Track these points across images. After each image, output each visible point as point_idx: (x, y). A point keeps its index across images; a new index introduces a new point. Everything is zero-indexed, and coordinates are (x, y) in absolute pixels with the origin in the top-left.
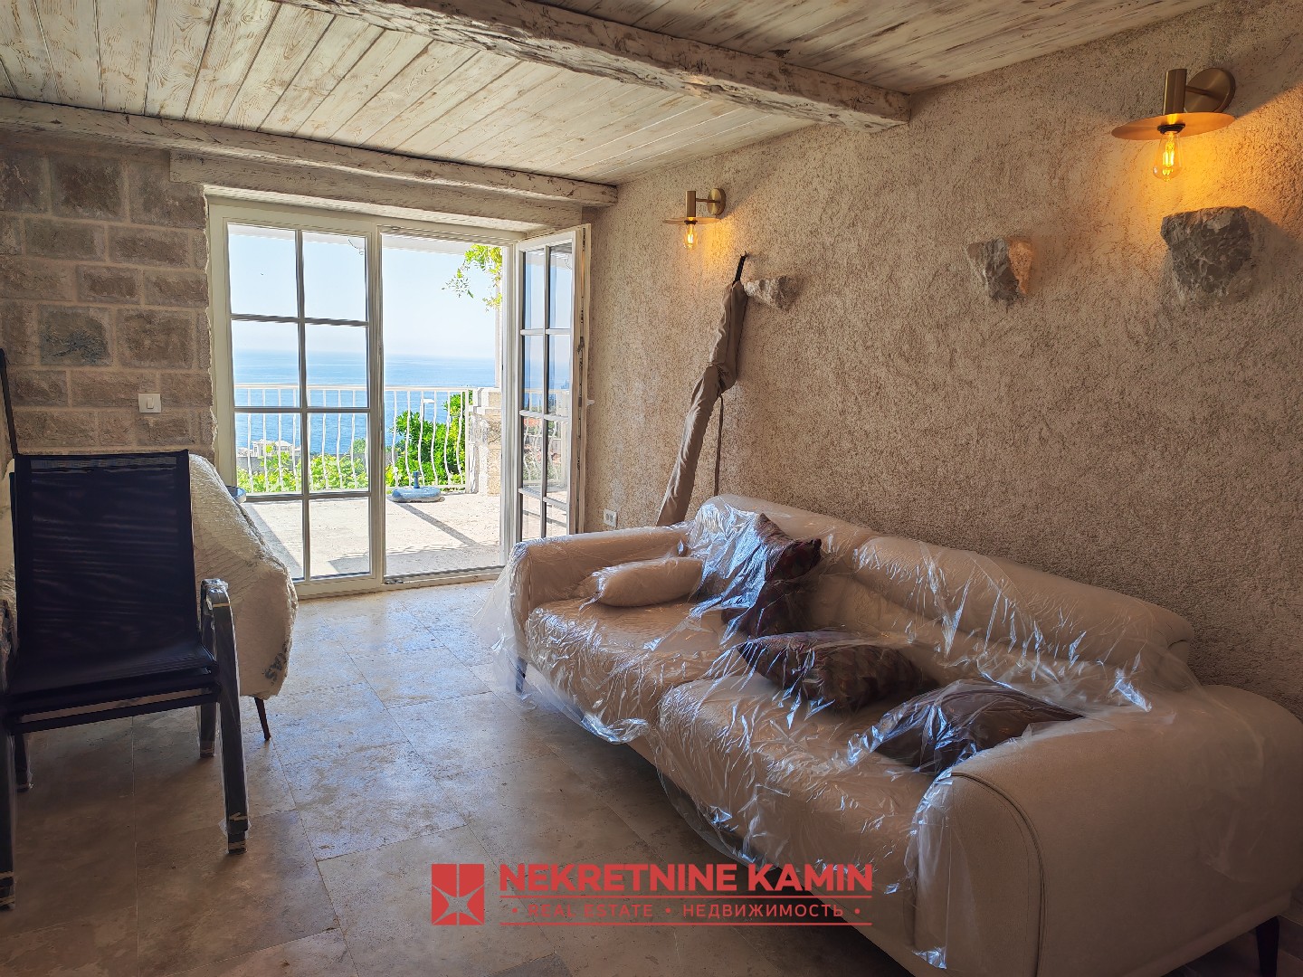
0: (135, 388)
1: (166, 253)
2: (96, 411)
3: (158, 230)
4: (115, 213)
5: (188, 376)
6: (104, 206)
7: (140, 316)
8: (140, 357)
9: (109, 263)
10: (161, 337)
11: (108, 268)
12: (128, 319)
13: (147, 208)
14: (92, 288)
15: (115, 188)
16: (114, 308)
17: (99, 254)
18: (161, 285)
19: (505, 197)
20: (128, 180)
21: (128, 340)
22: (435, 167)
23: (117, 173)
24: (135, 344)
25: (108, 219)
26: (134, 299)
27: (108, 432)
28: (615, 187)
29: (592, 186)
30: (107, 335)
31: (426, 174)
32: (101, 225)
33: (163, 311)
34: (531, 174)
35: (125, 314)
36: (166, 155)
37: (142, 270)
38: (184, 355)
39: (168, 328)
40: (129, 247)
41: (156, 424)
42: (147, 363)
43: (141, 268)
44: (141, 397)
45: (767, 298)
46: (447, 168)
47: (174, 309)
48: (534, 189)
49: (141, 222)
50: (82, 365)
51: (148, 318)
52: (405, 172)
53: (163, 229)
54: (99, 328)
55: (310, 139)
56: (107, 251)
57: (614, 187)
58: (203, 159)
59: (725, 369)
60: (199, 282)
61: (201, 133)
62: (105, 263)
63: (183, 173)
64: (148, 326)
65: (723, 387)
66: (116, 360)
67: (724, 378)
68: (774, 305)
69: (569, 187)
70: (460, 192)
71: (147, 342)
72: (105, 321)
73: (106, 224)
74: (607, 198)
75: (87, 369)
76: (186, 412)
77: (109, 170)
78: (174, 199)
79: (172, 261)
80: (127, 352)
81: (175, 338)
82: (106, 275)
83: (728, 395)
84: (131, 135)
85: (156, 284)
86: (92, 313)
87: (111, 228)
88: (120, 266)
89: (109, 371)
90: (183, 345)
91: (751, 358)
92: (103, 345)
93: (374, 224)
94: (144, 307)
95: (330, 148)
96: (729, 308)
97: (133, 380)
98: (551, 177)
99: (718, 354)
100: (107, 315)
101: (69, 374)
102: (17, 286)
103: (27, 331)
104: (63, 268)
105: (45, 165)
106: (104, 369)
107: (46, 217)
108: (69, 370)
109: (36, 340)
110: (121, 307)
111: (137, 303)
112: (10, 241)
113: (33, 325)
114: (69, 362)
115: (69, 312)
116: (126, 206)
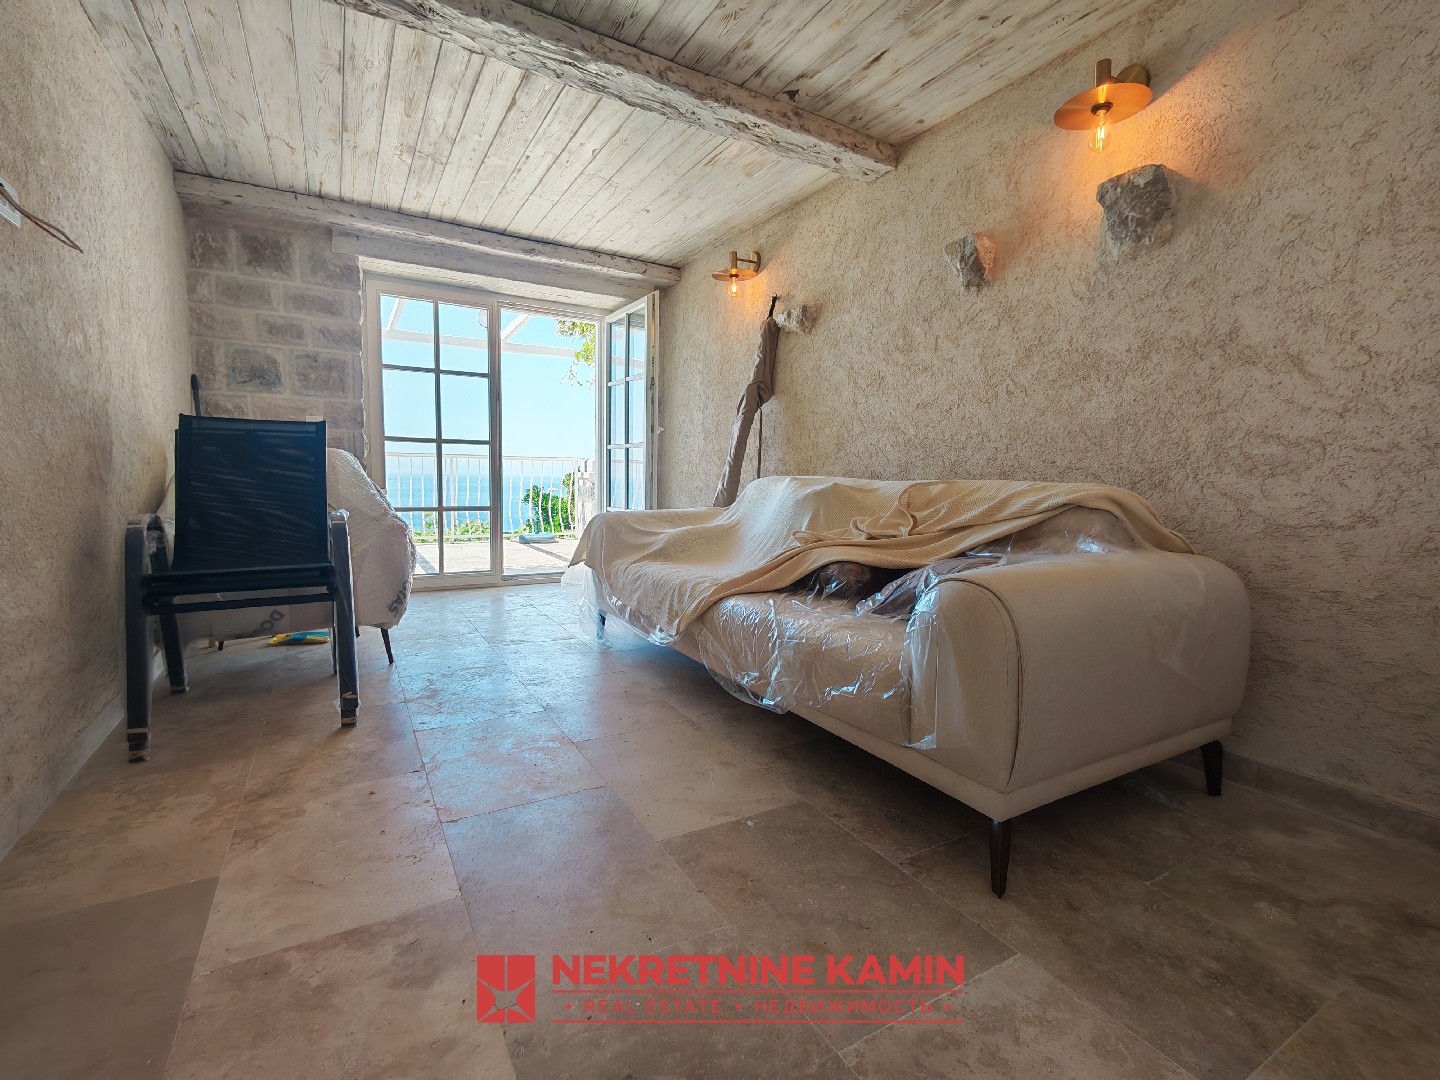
0: (303, 411)
1: (328, 307)
3: (322, 290)
4: (289, 275)
5: (345, 404)
6: (278, 268)
7: (308, 356)
8: (307, 388)
9: (283, 313)
10: (324, 373)
11: (282, 317)
12: (297, 357)
13: (314, 272)
14: (269, 332)
15: (288, 254)
16: (287, 348)
17: (275, 305)
18: (325, 332)
19: (594, 275)
20: (299, 249)
21: (299, 374)
22: (538, 247)
23: (289, 244)
24: (304, 377)
25: (284, 279)
26: (304, 342)
28: (679, 269)
29: (662, 268)
30: (281, 369)
31: (531, 251)
32: (276, 283)
33: (326, 352)
34: (613, 255)
35: (296, 353)
36: (329, 232)
37: (310, 320)
38: (342, 386)
39: (330, 366)
40: (300, 301)
42: (313, 392)
43: (309, 318)
45: (793, 325)
46: (548, 248)
47: (335, 351)
48: (616, 267)
49: (309, 282)
50: (260, 392)
51: (314, 357)
52: (516, 250)
53: (327, 289)
54: (274, 362)
55: (440, 220)
56: (282, 305)
57: (677, 268)
58: (357, 235)
59: (762, 386)
60: (354, 332)
61: (354, 211)
62: (280, 313)
63: (342, 246)
64: (314, 364)
65: (761, 401)
66: (288, 389)
67: (762, 392)
68: (798, 330)
69: (643, 267)
70: (558, 269)
71: (313, 376)
72: (280, 358)
73: (281, 282)
74: (672, 277)
75: (265, 395)
76: (343, 433)
77: (283, 241)
78: (335, 265)
79: (333, 314)
80: (297, 383)
81: (334, 374)
82: (280, 322)
83: (766, 408)
84: (300, 210)
85: (320, 331)
86: (269, 351)
87: (286, 286)
88: (292, 316)
90: (341, 380)
91: (783, 378)
92: (278, 377)
93: (494, 300)
94: (311, 349)
95: (456, 228)
96: (764, 337)
97: (301, 405)
98: (630, 259)
99: (757, 374)
100: (282, 354)
101: (249, 399)
102: (210, 327)
103: (217, 363)
104: (248, 317)
105: (232, 235)
106: (278, 396)
107: (232, 274)
108: (249, 396)
109: (223, 369)
110: (292, 347)
111: (306, 345)
112: (203, 290)
113: (220, 361)
114: (249, 389)
115: (251, 349)
116: (297, 270)
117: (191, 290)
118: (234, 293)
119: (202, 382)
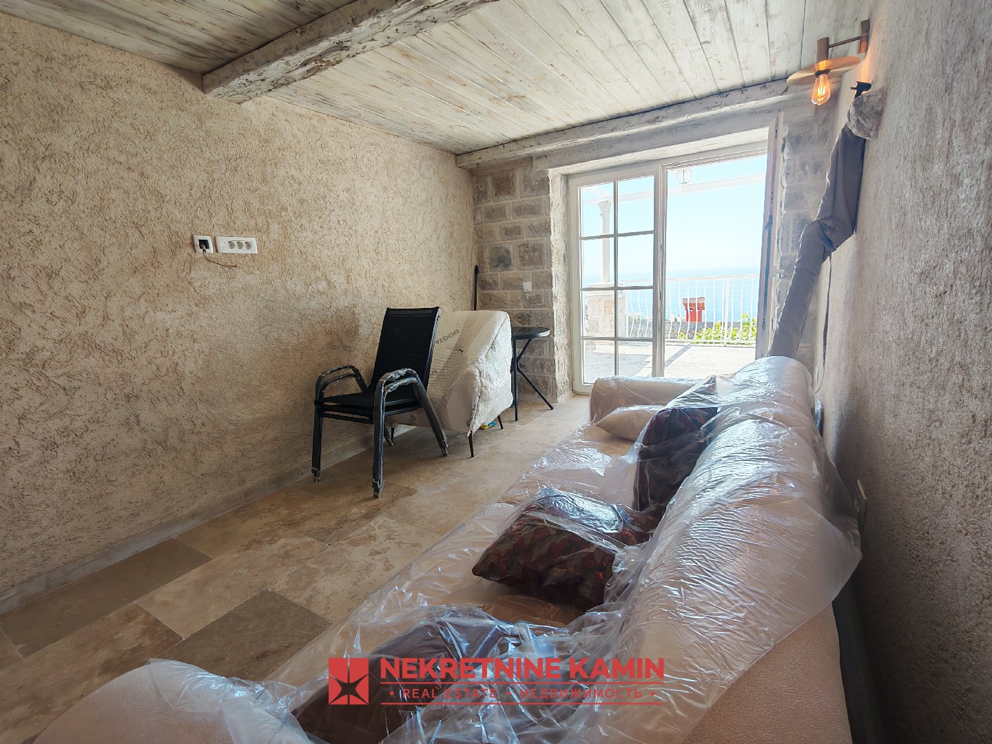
0: (521, 280)
1: (533, 210)
2: (508, 291)
3: (530, 200)
4: (513, 195)
5: (542, 273)
6: (509, 193)
7: (524, 245)
8: (523, 265)
9: (513, 221)
10: (532, 254)
11: (512, 223)
12: (519, 247)
13: (525, 190)
14: (506, 234)
15: (513, 182)
16: (514, 242)
17: (508, 216)
18: (532, 227)
20: (518, 177)
21: (520, 257)
22: (662, 113)
23: (514, 175)
24: (522, 258)
25: (512, 199)
26: (521, 236)
27: (512, 301)
30: (512, 255)
31: (656, 120)
32: (508, 202)
33: (532, 240)
35: (518, 244)
36: (530, 159)
38: (541, 262)
39: (534, 249)
40: (519, 211)
41: (529, 297)
42: (526, 267)
43: (524, 220)
44: (524, 284)
46: (671, 110)
47: (537, 238)
49: (523, 197)
50: (503, 270)
51: (526, 245)
52: (640, 124)
53: (532, 198)
54: (508, 252)
56: (511, 215)
59: (827, 223)
62: (511, 220)
63: (539, 166)
64: (527, 249)
66: (516, 267)
71: (527, 257)
72: (511, 249)
73: (510, 201)
75: (505, 272)
76: (542, 291)
77: (509, 175)
78: (536, 181)
79: (536, 214)
80: (519, 263)
81: (537, 254)
82: (511, 226)
84: (506, 154)
85: (529, 227)
86: (506, 245)
87: (513, 203)
88: (516, 221)
89: (512, 273)
90: (540, 257)
92: (510, 260)
93: (660, 165)
94: (525, 240)
97: (521, 276)
98: (763, 84)
99: (823, 208)
100: (511, 246)
101: (499, 275)
102: (482, 237)
103: (485, 257)
104: (496, 226)
105: (489, 180)
106: (511, 272)
107: (490, 204)
108: (499, 273)
109: (487, 260)
110: (517, 241)
111: (522, 238)
112: (479, 218)
113: (487, 254)
114: (499, 269)
115: (498, 246)
116: (518, 190)
117: (475, 219)
118: (491, 214)
119: (479, 269)
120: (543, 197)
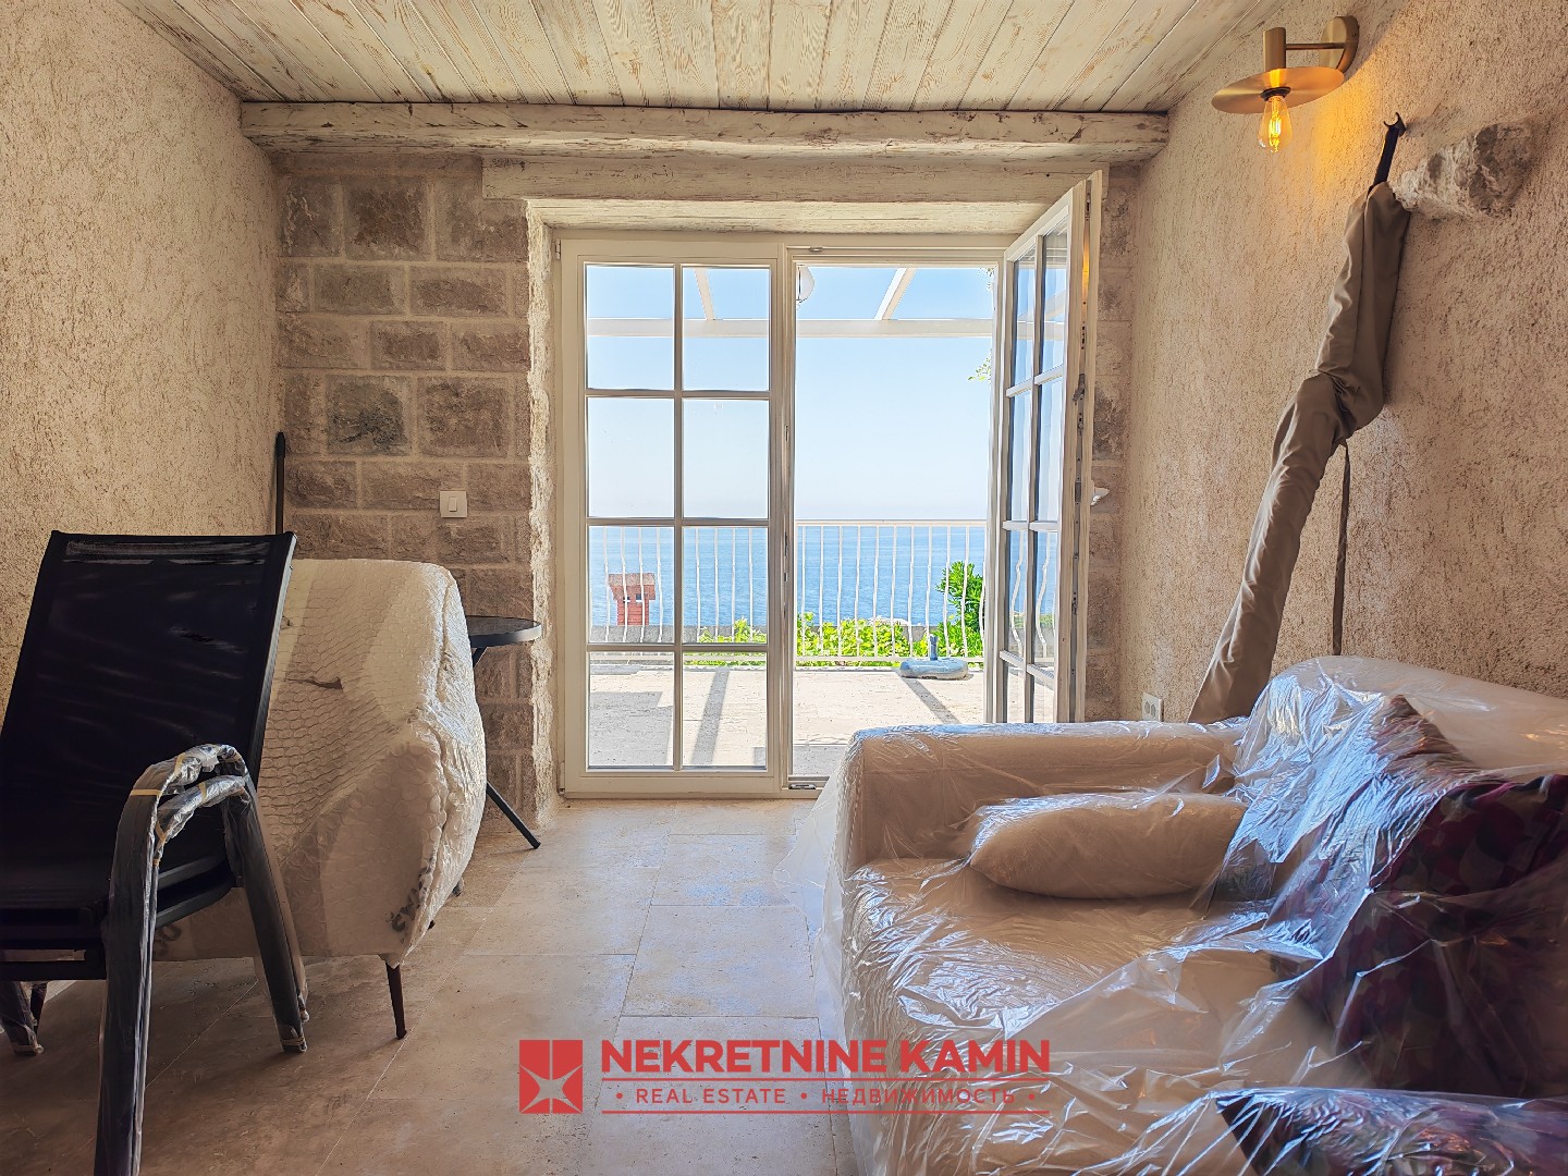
0: (435, 483)
1: (477, 298)
2: (390, 514)
3: (467, 270)
4: (416, 248)
5: (501, 467)
6: (403, 241)
7: (445, 387)
8: (442, 442)
9: (409, 316)
10: (469, 415)
11: (407, 323)
12: (429, 391)
13: (455, 240)
14: (388, 351)
15: (417, 215)
16: (412, 375)
17: (397, 304)
18: (470, 343)
19: (967, 164)
20: (434, 203)
21: (432, 420)
22: (836, 122)
23: (420, 195)
24: (438, 424)
25: (409, 258)
26: (438, 363)
27: (402, 543)
28: (1164, 113)
29: (1120, 120)
30: (405, 413)
31: (823, 135)
32: (399, 267)
33: (471, 377)
34: (1004, 110)
35: (427, 382)
36: (476, 162)
37: (451, 324)
38: (496, 437)
39: (478, 401)
40: (433, 293)
41: (459, 532)
42: (452, 450)
43: (448, 321)
44: (444, 496)
45: (1450, 196)
46: (858, 121)
47: (487, 375)
48: (1009, 136)
49: (447, 258)
50: (374, 453)
51: (451, 389)
52: (787, 136)
53: (476, 265)
54: (394, 402)
55: (647, 105)
56: (407, 301)
57: (1160, 113)
58: (517, 161)
60: (517, 336)
61: (501, 116)
62: (405, 316)
63: (499, 185)
64: (455, 400)
65: (1346, 423)
66: (415, 446)
71: (453, 421)
72: (403, 394)
73: (406, 265)
74: (1148, 134)
75: (380, 459)
76: (496, 518)
77: (411, 192)
78: (489, 222)
79: (484, 308)
80: (429, 436)
81: (485, 415)
82: (405, 331)
84: (416, 131)
85: (464, 341)
86: (387, 383)
87: (413, 269)
88: (423, 319)
89: (406, 462)
90: (497, 425)
92: (400, 427)
93: (783, 244)
94: (450, 373)
97: (433, 474)
100: (405, 387)
101: (358, 466)
102: (304, 352)
103: (312, 409)
104: (356, 327)
105: (338, 194)
106: (399, 459)
107: (337, 261)
108: (358, 461)
109: (322, 421)
110: (423, 374)
111: (442, 369)
112: (296, 294)
113: (319, 401)
114: (359, 449)
115: (360, 383)
116: (431, 239)
117: (281, 294)
118: (339, 291)
119: (291, 443)
120: (509, 268)
